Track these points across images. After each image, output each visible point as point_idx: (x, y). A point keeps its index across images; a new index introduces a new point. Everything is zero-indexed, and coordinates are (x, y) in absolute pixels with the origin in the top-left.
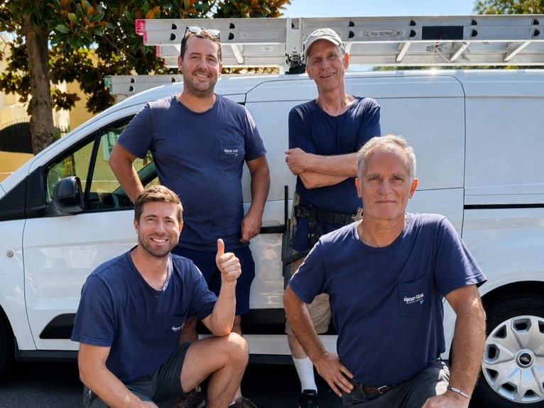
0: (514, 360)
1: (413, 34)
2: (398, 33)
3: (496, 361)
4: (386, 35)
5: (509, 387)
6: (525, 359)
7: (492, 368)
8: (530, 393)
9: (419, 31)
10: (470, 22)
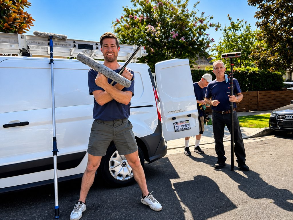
0: (121, 165)
1: (75, 46)
2: (69, 45)
3: (114, 167)
4: (64, 45)
5: (120, 175)
6: (124, 164)
7: (113, 169)
8: (127, 176)
9: (77, 45)
10: (95, 44)
